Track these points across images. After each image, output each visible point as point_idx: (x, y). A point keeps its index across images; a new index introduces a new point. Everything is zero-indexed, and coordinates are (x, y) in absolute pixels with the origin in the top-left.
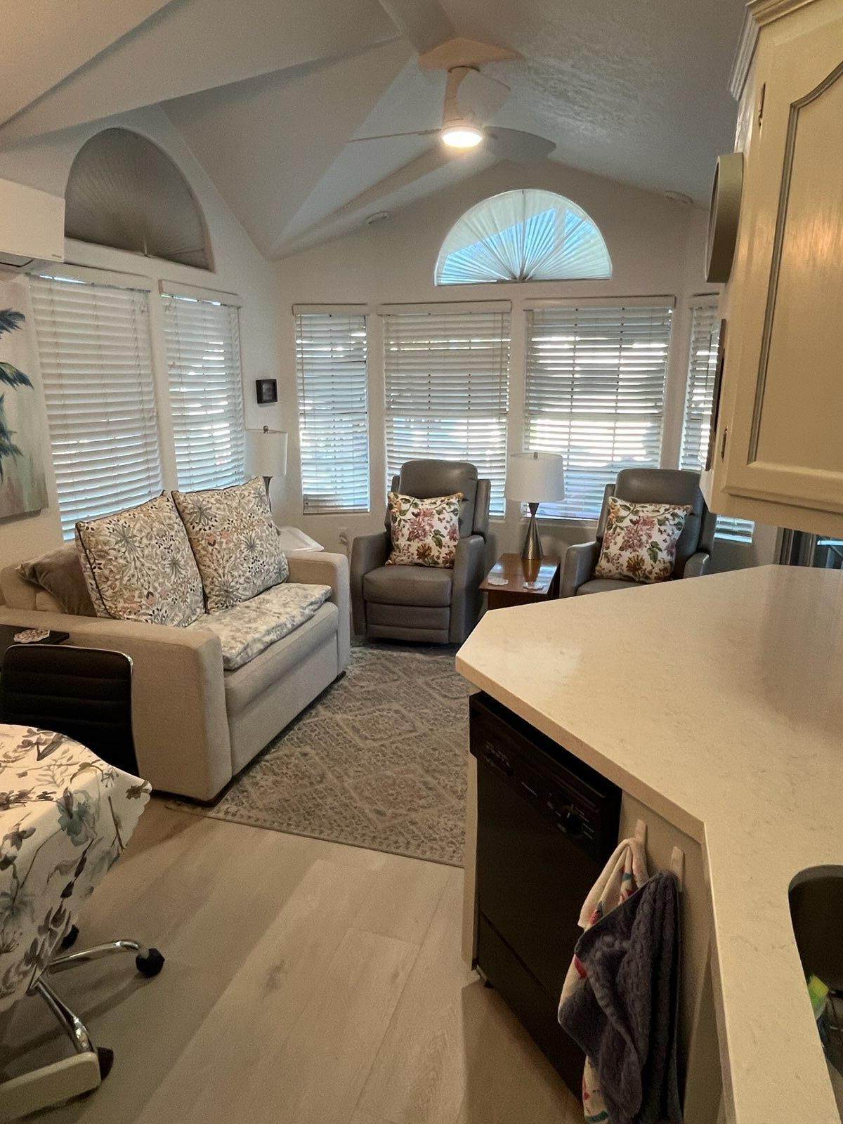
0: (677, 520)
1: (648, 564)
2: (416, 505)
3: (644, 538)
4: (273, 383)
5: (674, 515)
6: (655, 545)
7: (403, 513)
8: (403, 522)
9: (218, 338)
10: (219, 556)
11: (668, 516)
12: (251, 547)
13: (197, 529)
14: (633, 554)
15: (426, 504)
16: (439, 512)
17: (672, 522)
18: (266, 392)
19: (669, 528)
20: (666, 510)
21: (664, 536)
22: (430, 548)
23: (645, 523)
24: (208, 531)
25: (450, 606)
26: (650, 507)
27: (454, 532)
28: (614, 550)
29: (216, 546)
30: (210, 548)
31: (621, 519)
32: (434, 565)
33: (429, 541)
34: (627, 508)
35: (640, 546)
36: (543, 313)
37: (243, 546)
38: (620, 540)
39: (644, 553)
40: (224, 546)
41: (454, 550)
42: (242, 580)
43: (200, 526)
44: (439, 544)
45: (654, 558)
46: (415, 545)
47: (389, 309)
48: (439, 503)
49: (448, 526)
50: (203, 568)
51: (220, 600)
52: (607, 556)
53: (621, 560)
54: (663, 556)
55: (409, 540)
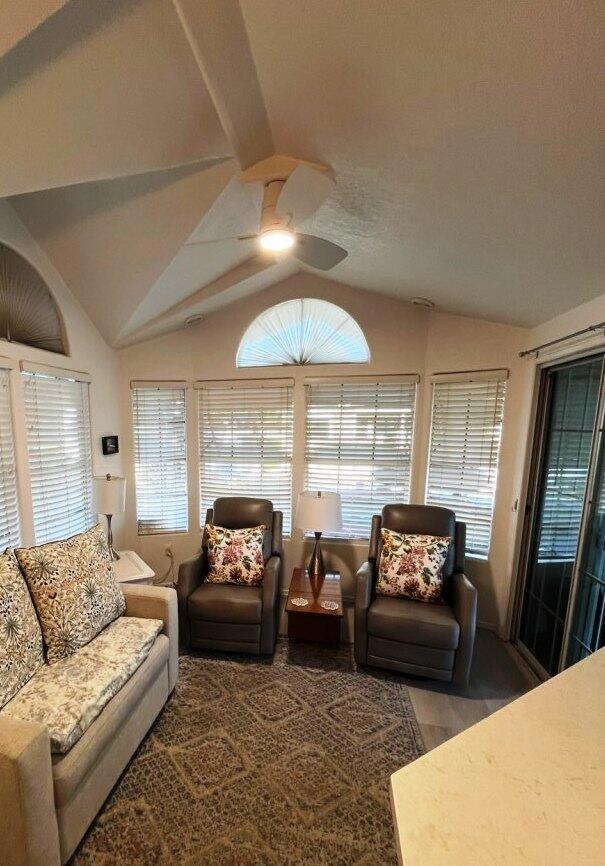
0: (443, 550)
1: (422, 586)
2: (228, 536)
3: (417, 565)
4: (115, 439)
5: (440, 545)
6: (427, 571)
7: (218, 542)
8: (218, 550)
9: (72, 406)
10: (59, 608)
11: (436, 546)
12: (91, 593)
13: (38, 583)
14: (410, 578)
15: (237, 534)
16: (248, 542)
17: (439, 552)
18: (110, 446)
19: (438, 556)
20: (433, 541)
21: (434, 563)
22: (240, 571)
23: (416, 552)
24: (49, 585)
25: (261, 624)
26: (418, 538)
27: (259, 557)
28: (391, 574)
29: (57, 598)
30: (51, 601)
31: (395, 548)
32: (244, 585)
33: (240, 565)
34: (399, 539)
35: (415, 571)
36: (318, 387)
37: (83, 594)
38: (397, 566)
39: (418, 577)
40: (65, 597)
41: (259, 572)
42: (81, 628)
43: (42, 580)
44: (248, 567)
45: (427, 581)
46: (229, 568)
47: (203, 384)
48: (246, 533)
49: (255, 552)
50: (43, 620)
51: (59, 650)
52: (385, 578)
53: (398, 583)
54: (434, 579)
55: (224, 564)
